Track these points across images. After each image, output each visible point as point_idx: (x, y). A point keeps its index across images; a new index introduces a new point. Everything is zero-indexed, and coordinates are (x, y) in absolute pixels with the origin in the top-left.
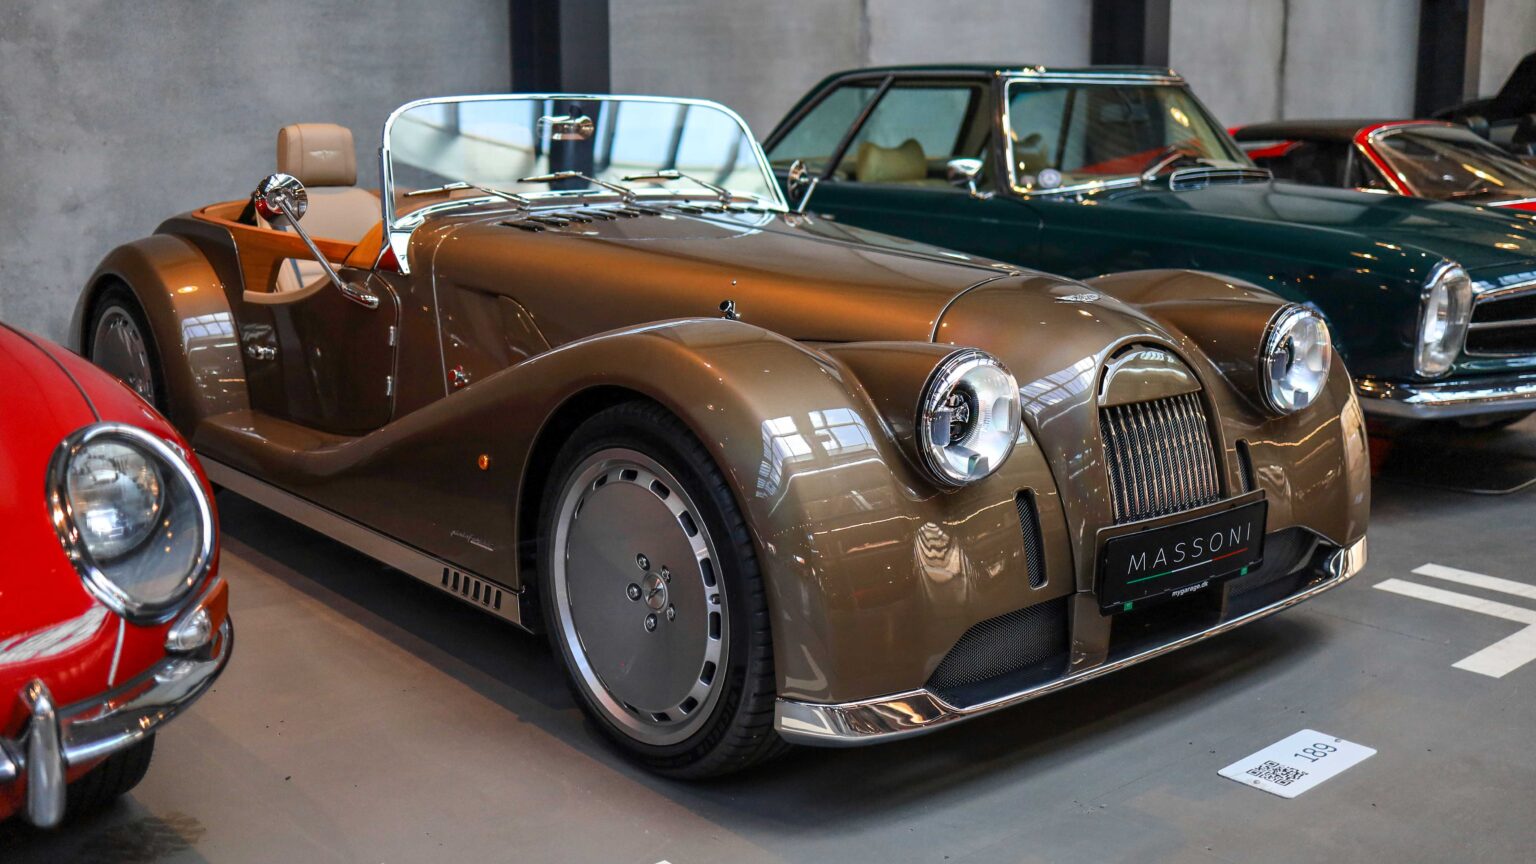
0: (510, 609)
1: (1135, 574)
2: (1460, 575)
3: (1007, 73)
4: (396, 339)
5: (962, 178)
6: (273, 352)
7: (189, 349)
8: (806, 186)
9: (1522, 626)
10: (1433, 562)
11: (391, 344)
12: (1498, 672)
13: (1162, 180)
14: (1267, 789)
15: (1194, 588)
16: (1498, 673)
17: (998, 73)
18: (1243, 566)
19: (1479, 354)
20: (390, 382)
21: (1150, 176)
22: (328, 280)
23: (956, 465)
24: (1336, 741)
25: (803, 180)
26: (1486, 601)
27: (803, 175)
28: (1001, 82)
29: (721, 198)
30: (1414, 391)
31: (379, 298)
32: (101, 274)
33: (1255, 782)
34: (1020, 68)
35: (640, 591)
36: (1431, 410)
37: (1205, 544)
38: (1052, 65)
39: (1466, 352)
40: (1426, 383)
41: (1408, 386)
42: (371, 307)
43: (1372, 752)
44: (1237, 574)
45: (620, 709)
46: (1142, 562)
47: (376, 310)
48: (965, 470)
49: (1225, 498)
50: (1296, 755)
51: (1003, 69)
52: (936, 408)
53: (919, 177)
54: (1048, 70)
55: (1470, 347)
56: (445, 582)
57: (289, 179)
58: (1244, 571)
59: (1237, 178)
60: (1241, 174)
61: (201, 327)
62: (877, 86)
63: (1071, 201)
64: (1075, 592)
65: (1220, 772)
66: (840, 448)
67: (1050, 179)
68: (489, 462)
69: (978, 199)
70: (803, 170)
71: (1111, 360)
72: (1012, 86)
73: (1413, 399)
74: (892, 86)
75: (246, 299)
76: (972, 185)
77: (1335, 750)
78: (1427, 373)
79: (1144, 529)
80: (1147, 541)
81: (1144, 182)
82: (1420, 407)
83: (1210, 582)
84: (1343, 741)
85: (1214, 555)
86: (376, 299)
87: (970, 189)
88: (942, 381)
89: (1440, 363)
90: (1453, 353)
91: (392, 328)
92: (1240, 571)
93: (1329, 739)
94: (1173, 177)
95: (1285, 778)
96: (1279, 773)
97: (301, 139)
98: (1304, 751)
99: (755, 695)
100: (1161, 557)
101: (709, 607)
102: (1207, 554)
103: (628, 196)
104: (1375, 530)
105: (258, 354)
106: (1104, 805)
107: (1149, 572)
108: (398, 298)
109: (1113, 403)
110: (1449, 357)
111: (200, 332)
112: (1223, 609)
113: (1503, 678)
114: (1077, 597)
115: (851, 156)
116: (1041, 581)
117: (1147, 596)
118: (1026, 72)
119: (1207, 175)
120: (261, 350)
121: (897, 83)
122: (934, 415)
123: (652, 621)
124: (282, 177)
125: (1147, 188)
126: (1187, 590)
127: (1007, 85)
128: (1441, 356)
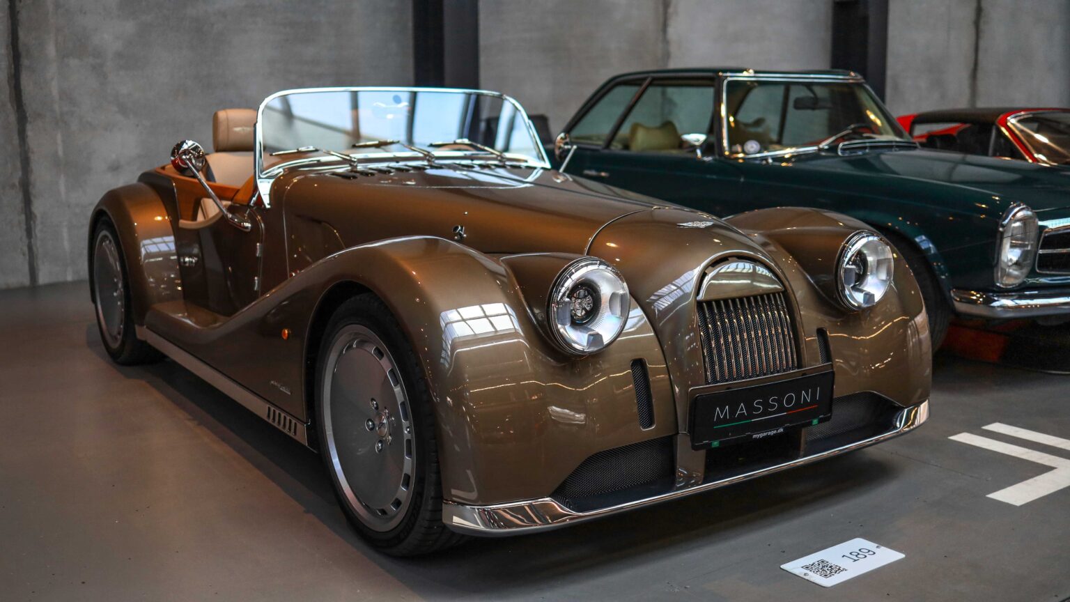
0: (301, 436)
1: (720, 421)
2: (1017, 431)
3: (729, 74)
4: (261, 252)
5: (693, 148)
6: (194, 261)
7: (144, 260)
8: (569, 150)
9: (1050, 469)
10: (1000, 422)
11: (257, 255)
12: (1018, 501)
13: (833, 148)
14: (812, 580)
15: (772, 433)
16: (1018, 503)
17: (720, 74)
18: (815, 418)
19: (1048, 272)
20: (256, 282)
21: (824, 145)
22: (221, 214)
23: (578, 339)
24: (877, 547)
25: (566, 147)
26: (1030, 451)
27: (566, 144)
28: (722, 79)
29: (499, 158)
30: (996, 298)
31: (251, 224)
32: (97, 209)
33: (805, 574)
34: (741, 71)
35: (374, 424)
36: (1007, 312)
37: (780, 402)
38: (758, 69)
39: (1038, 271)
40: (1005, 293)
41: (991, 294)
42: (245, 230)
43: (901, 556)
44: (810, 424)
45: (360, 506)
46: (726, 412)
47: (249, 232)
48: (585, 344)
49: (801, 368)
50: (843, 556)
51: (725, 71)
52: (561, 298)
53: (673, 147)
54: (756, 72)
55: (1040, 267)
56: (269, 416)
57: (194, 144)
58: (815, 422)
59: (891, 147)
60: (894, 144)
61: (154, 246)
62: (640, 85)
63: (764, 162)
64: (678, 433)
65: (782, 567)
66: (496, 331)
67: (752, 147)
68: (288, 334)
69: (704, 162)
70: (568, 140)
71: (710, 268)
72: (730, 83)
73: (995, 304)
74: (650, 84)
75: (180, 225)
76: (699, 152)
77: (874, 553)
78: (1006, 285)
79: (728, 388)
80: (731, 398)
81: (820, 150)
82: (999, 309)
83: (784, 429)
84: (883, 548)
85: (787, 410)
86: (250, 225)
87: (697, 154)
88: (568, 278)
89: (1016, 277)
90: (1025, 271)
91: (258, 244)
92: (812, 422)
93: (871, 545)
94: (841, 145)
95: (828, 572)
96: (826, 569)
97: (228, 119)
98: (851, 553)
99: (432, 498)
100: (742, 409)
101: (405, 436)
102: (781, 409)
103: (430, 157)
104: (937, 397)
105: (185, 262)
106: (688, 587)
107: (732, 419)
108: (263, 225)
109: (708, 298)
110: (1022, 273)
111: (153, 249)
112: (801, 449)
113: (1022, 506)
114: (679, 437)
115: (625, 131)
116: (650, 425)
117: (731, 437)
118: (745, 73)
119: (868, 145)
120: (187, 259)
121: (655, 82)
122: (558, 303)
123: (380, 445)
124: (190, 143)
125: (823, 154)
126: (765, 434)
127: (725, 82)
128: (1016, 273)
